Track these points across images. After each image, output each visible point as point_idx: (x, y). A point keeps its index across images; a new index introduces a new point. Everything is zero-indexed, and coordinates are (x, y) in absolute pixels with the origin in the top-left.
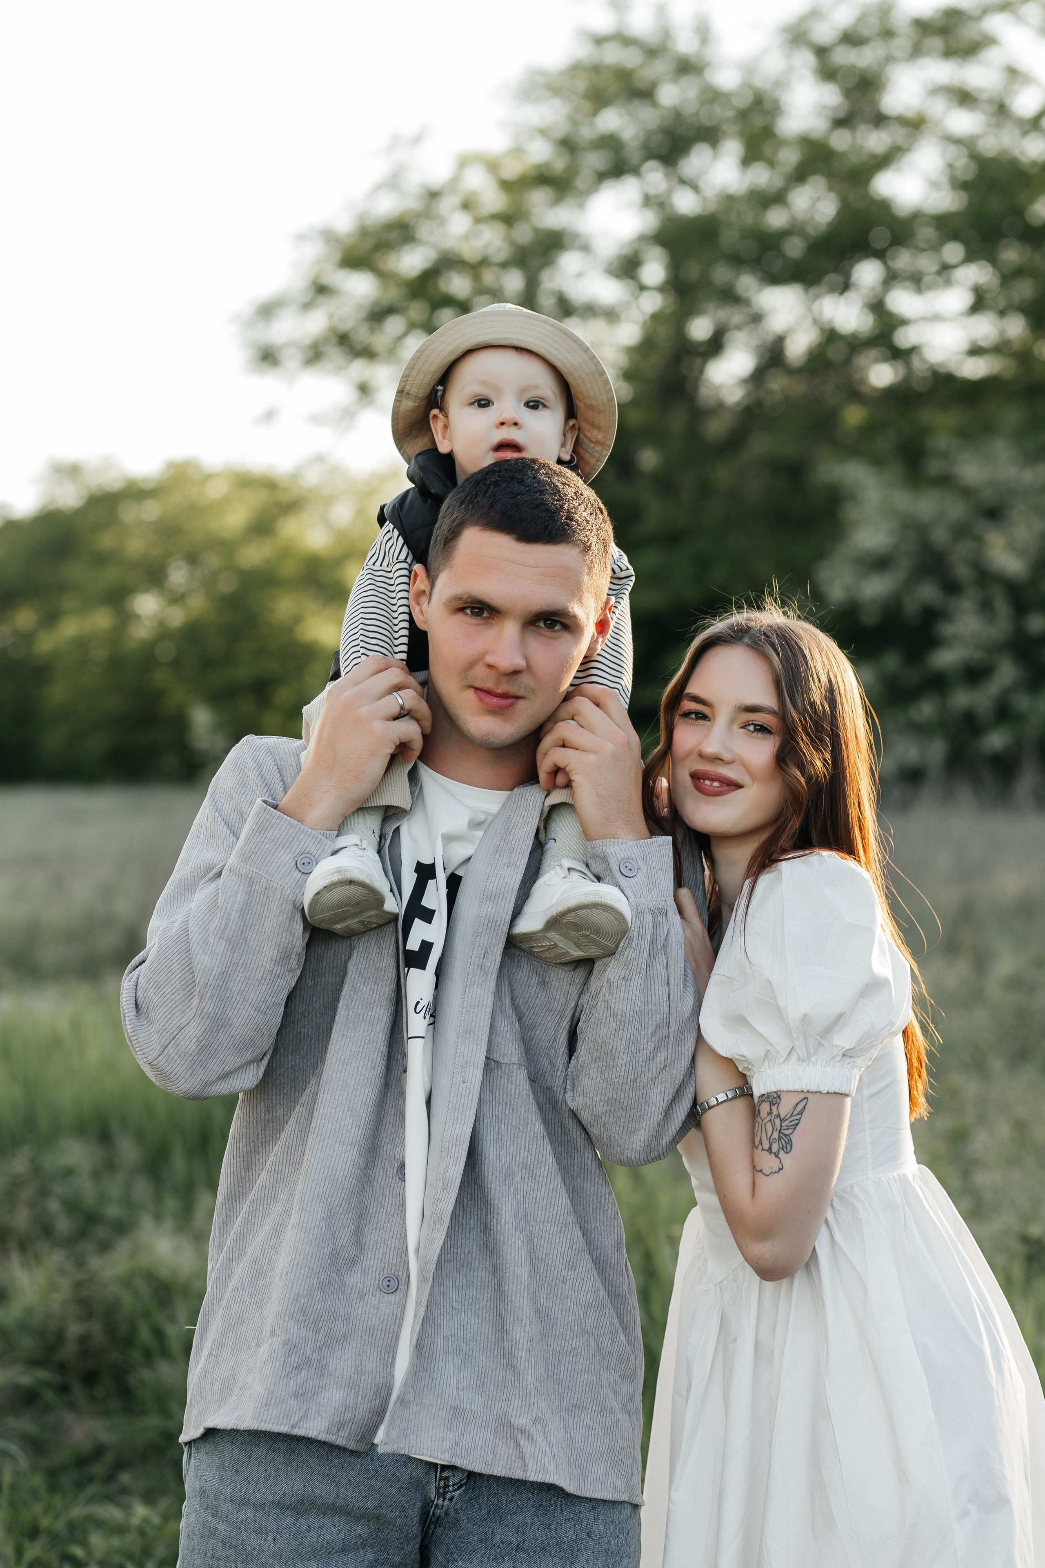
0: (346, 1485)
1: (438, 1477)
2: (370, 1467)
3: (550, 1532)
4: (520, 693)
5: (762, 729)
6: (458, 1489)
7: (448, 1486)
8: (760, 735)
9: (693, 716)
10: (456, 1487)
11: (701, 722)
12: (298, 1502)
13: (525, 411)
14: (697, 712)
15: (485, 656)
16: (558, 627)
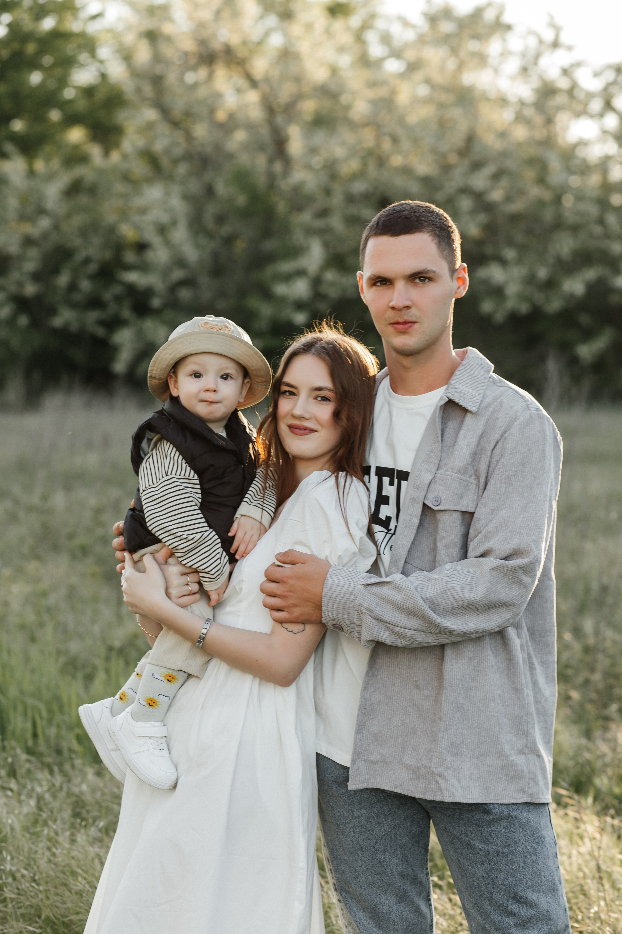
4: (413, 319)
8: (324, 402)
9: (287, 394)
11: (292, 397)
13: (220, 380)
14: (290, 392)
15: (389, 304)
16: (427, 280)
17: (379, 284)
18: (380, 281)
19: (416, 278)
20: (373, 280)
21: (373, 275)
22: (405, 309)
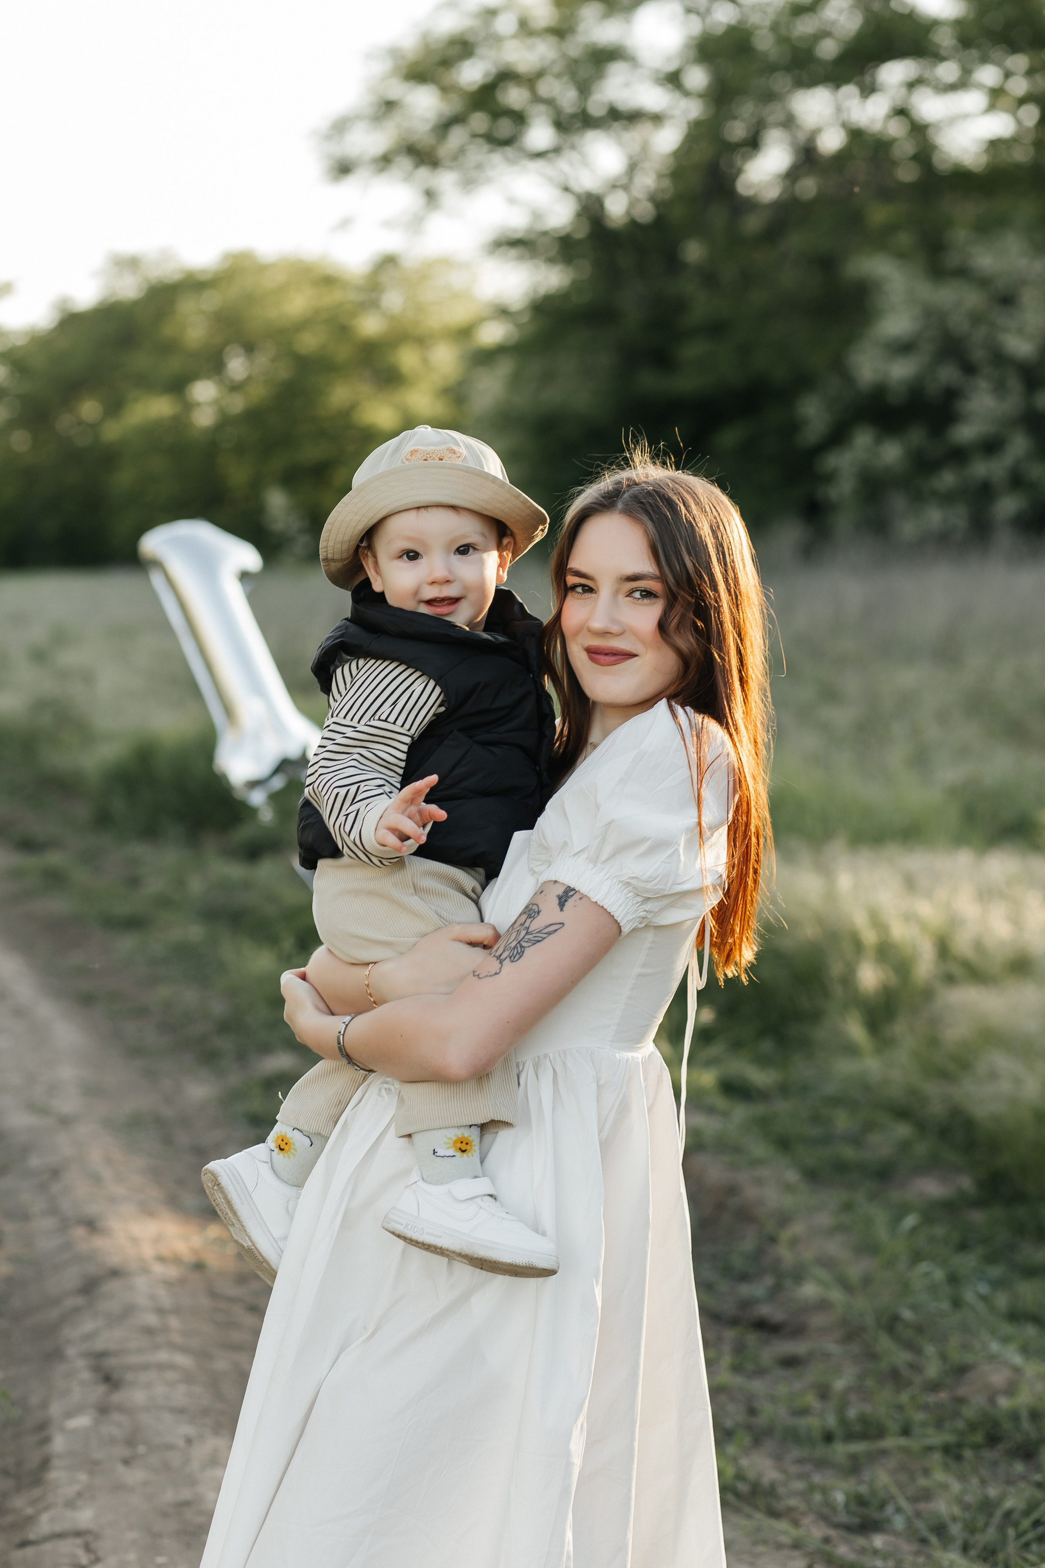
5: (648, 594)
8: (646, 601)
9: (579, 589)
11: (587, 595)
13: (456, 559)
14: (583, 586)
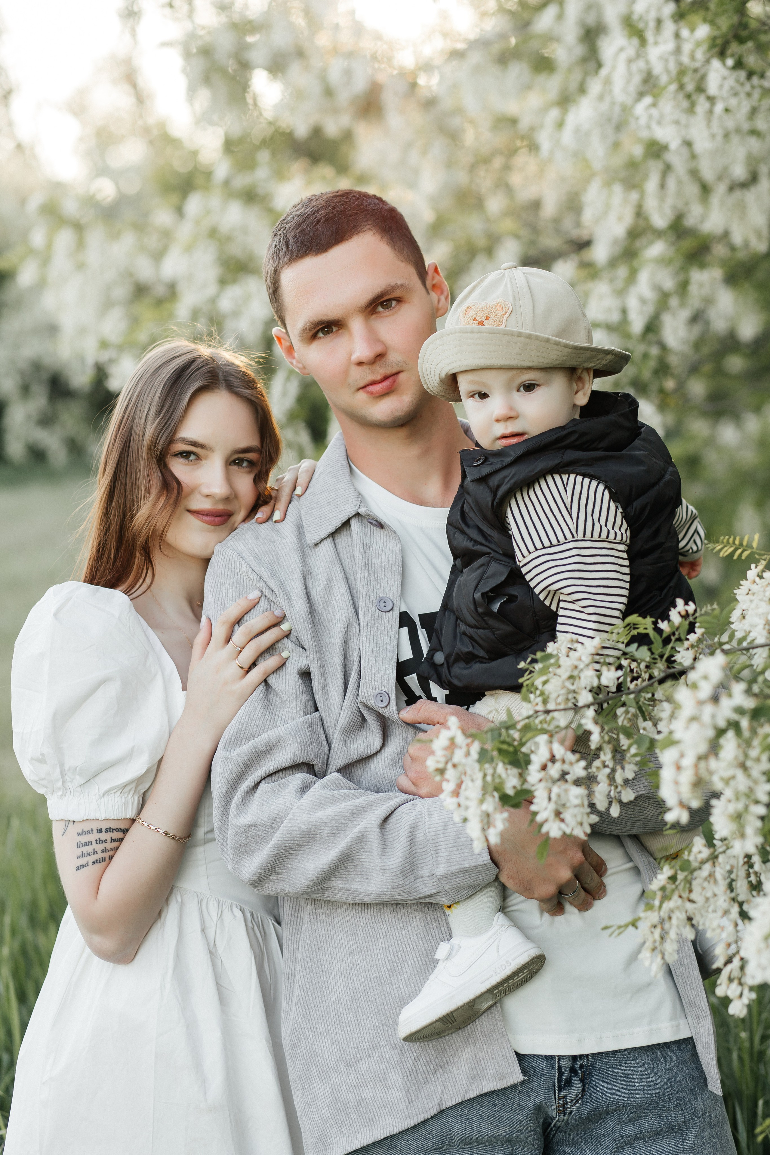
0: (478, 1119)
1: (557, 1097)
2: (497, 1102)
3: (662, 1120)
4: (395, 370)
6: (575, 1104)
7: (567, 1103)
10: (573, 1102)
12: (439, 1142)
15: (350, 359)
16: (394, 303)
17: (321, 335)
18: (322, 330)
19: (376, 307)
20: (311, 329)
21: (307, 322)
22: (378, 358)
